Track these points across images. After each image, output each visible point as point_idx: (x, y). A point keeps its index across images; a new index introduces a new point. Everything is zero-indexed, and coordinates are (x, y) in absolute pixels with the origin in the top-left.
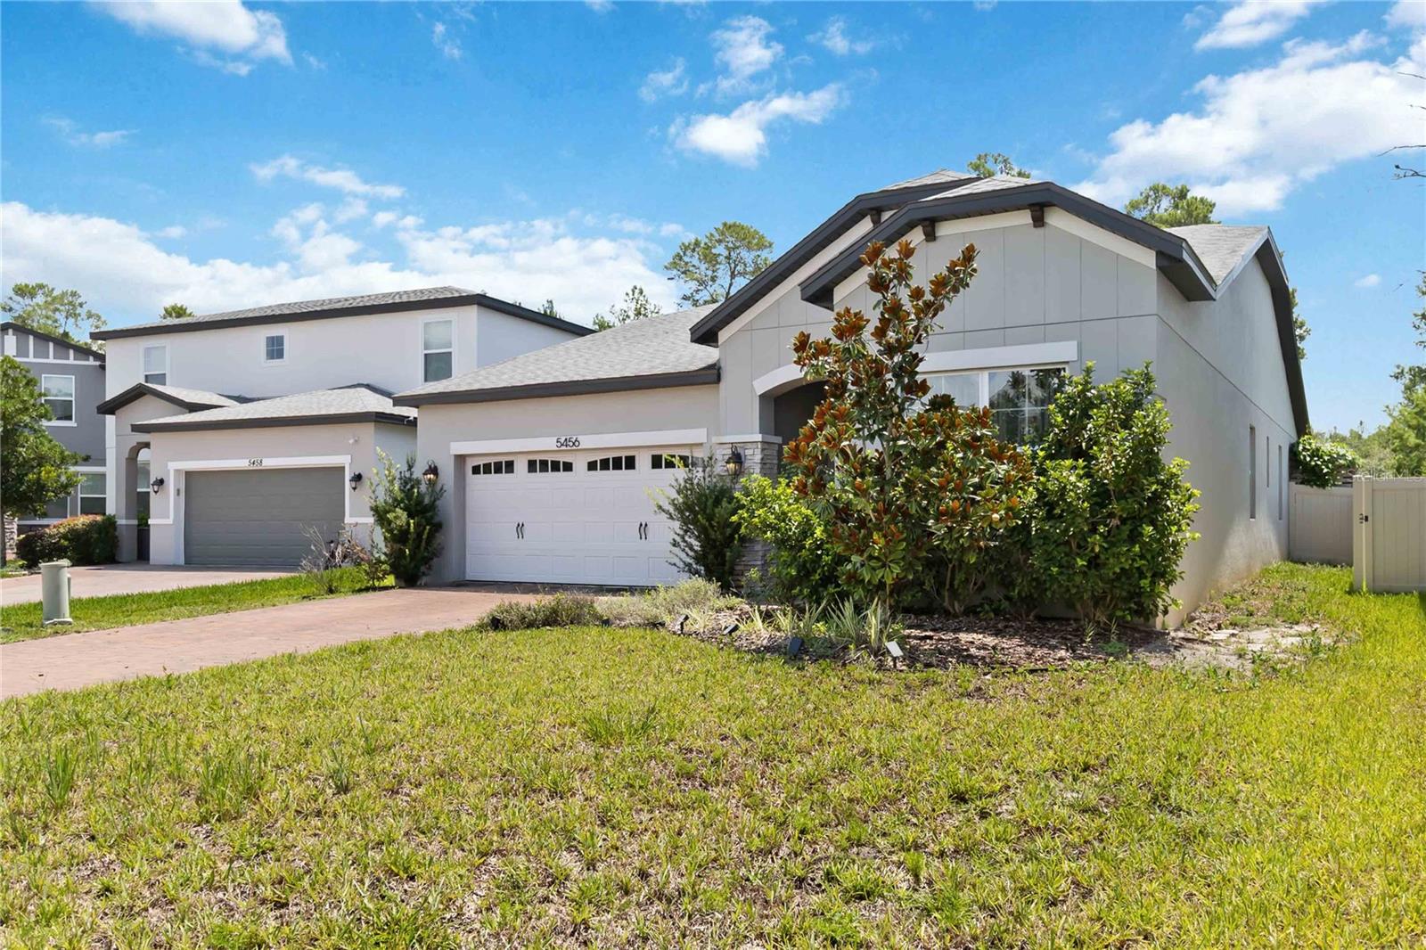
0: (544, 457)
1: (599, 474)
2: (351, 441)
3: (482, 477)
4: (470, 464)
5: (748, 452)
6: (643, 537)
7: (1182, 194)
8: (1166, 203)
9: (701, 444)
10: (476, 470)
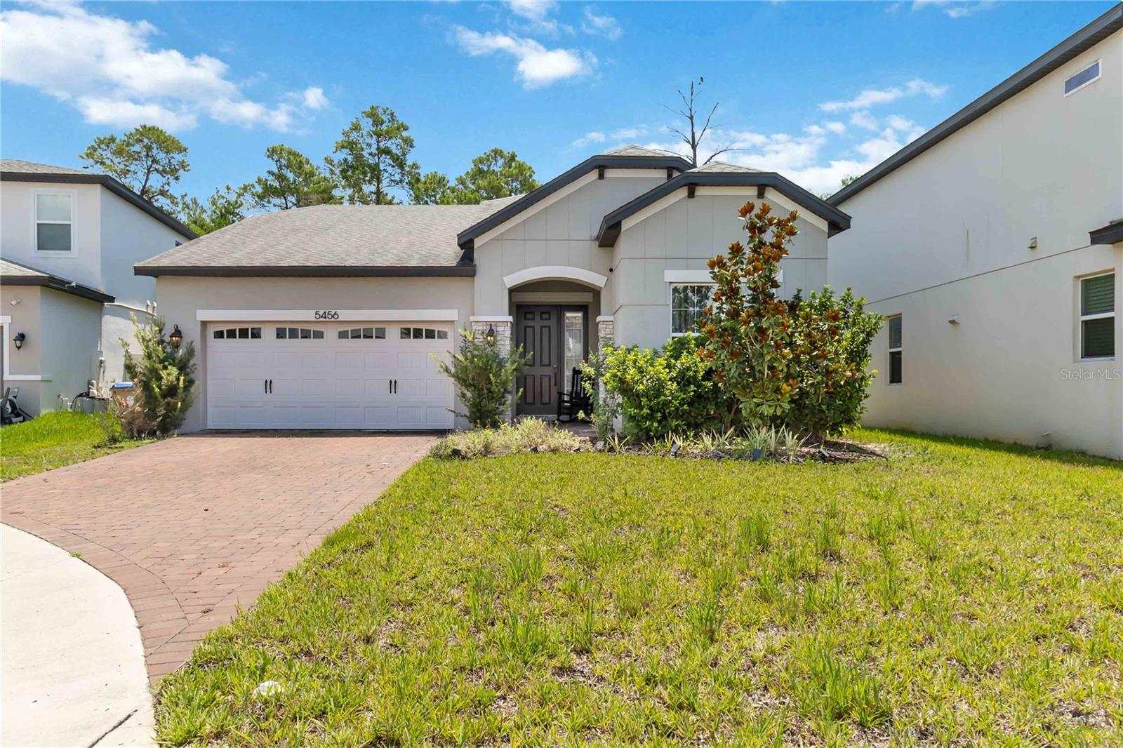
0: (293, 326)
1: (350, 343)
2: (14, 303)
3: (225, 341)
4: (211, 331)
5: (499, 329)
6: (393, 390)
7: (513, 158)
8: (501, 162)
9: (453, 321)
10: (219, 335)
